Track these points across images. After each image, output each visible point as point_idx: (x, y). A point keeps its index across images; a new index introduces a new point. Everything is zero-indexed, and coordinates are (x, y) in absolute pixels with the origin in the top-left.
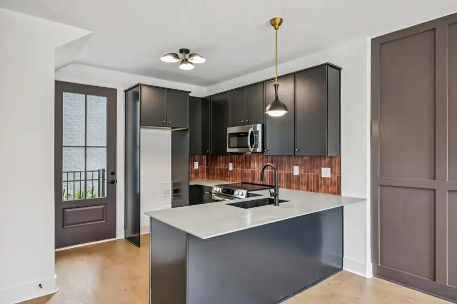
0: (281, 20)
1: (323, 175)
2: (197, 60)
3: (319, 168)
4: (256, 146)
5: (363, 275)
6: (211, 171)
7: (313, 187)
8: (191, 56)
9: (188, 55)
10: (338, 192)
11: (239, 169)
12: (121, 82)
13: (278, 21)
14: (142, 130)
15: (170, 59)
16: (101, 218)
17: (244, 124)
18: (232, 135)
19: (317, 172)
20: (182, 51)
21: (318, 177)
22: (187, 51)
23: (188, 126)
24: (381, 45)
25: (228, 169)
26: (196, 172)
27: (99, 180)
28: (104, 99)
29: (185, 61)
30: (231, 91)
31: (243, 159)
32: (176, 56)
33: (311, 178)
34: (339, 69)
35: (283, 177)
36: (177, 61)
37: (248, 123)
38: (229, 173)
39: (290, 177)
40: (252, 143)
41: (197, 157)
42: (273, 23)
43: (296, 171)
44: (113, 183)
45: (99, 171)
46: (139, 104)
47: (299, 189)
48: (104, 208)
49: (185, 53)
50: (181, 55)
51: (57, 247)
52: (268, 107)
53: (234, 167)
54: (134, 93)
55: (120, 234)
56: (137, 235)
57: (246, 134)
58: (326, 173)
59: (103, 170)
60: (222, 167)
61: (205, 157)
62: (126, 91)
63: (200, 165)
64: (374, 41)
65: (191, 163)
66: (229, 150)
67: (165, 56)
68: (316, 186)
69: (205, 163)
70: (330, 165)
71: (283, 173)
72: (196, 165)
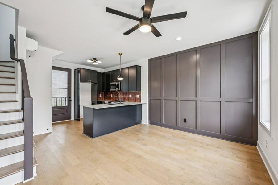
0: (122, 54)
1: (137, 97)
2: (99, 62)
3: (136, 95)
4: (118, 89)
5: (146, 124)
6: (106, 97)
7: (134, 100)
8: (97, 60)
9: (96, 60)
10: (140, 102)
11: (114, 96)
12: (73, 67)
13: (121, 54)
14: (81, 83)
15: (90, 61)
16: (66, 112)
17: (115, 82)
18: (111, 85)
19: (135, 96)
20: (94, 59)
21: (136, 97)
22: (96, 59)
23: (97, 82)
24: (151, 61)
25: (111, 97)
26: (100, 98)
27: (64, 101)
28: (67, 72)
29: (95, 62)
30: (111, 71)
31: (115, 93)
32: (92, 60)
33: (134, 98)
34: (141, 67)
35: (127, 98)
36: (92, 62)
37: (116, 82)
38: (111, 98)
39: (128, 98)
40: (117, 88)
41: (101, 92)
42: (119, 54)
43: (130, 96)
44: (70, 101)
45: (64, 97)
46: (79, 74)
47: (131, 101)
48: (67, 109)
49: (95, 59)
50: (93, 60)
51: (52, 122)
52: (118, 77)
53: (113, 96)
54: (78, 71)
55: (73, 118)
56: (79, 119)
57: (115, 85)
58: (138, 96)
59: (66, 97)
60: (109, 96)
61: (103, 92)
62: (75, 70)
63: (102, 95)
64: (149, 60)
65: (98, 94)
66: (111, 90)
67: (88, 60)
68: (135, 100)
69: (103, 94)
70: (139, 94)
71: (127, 97)
72: (100, 95)
